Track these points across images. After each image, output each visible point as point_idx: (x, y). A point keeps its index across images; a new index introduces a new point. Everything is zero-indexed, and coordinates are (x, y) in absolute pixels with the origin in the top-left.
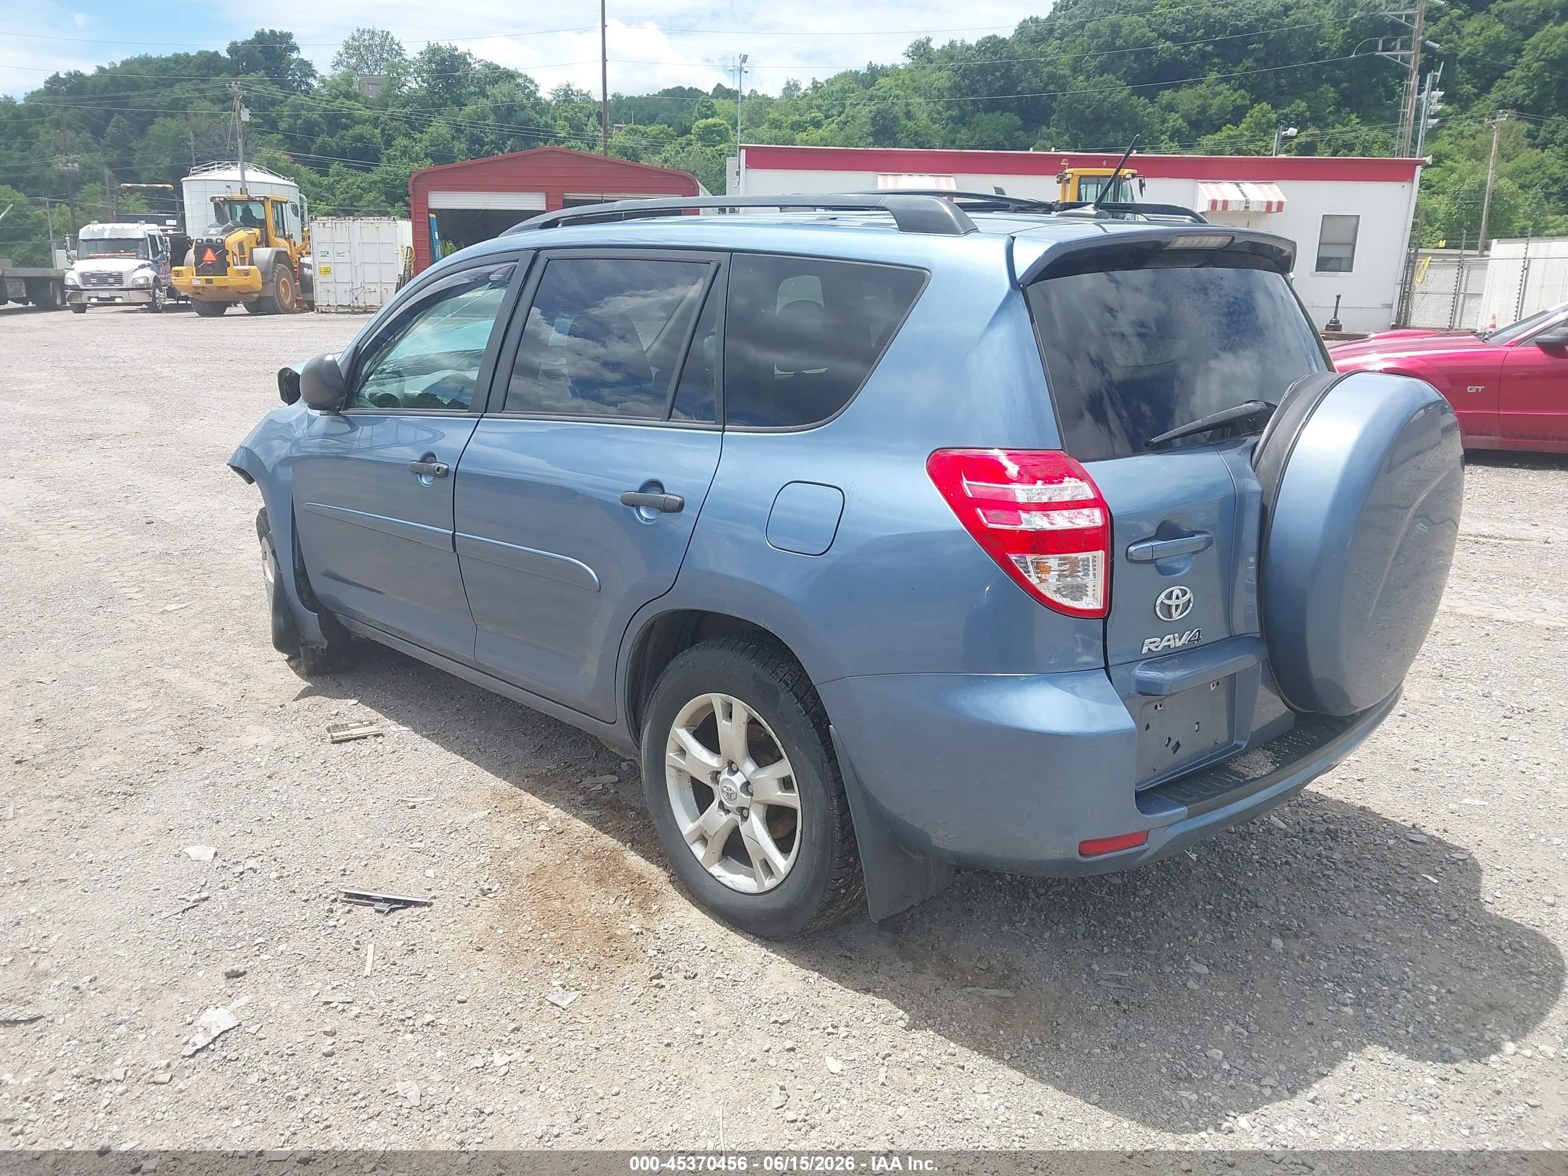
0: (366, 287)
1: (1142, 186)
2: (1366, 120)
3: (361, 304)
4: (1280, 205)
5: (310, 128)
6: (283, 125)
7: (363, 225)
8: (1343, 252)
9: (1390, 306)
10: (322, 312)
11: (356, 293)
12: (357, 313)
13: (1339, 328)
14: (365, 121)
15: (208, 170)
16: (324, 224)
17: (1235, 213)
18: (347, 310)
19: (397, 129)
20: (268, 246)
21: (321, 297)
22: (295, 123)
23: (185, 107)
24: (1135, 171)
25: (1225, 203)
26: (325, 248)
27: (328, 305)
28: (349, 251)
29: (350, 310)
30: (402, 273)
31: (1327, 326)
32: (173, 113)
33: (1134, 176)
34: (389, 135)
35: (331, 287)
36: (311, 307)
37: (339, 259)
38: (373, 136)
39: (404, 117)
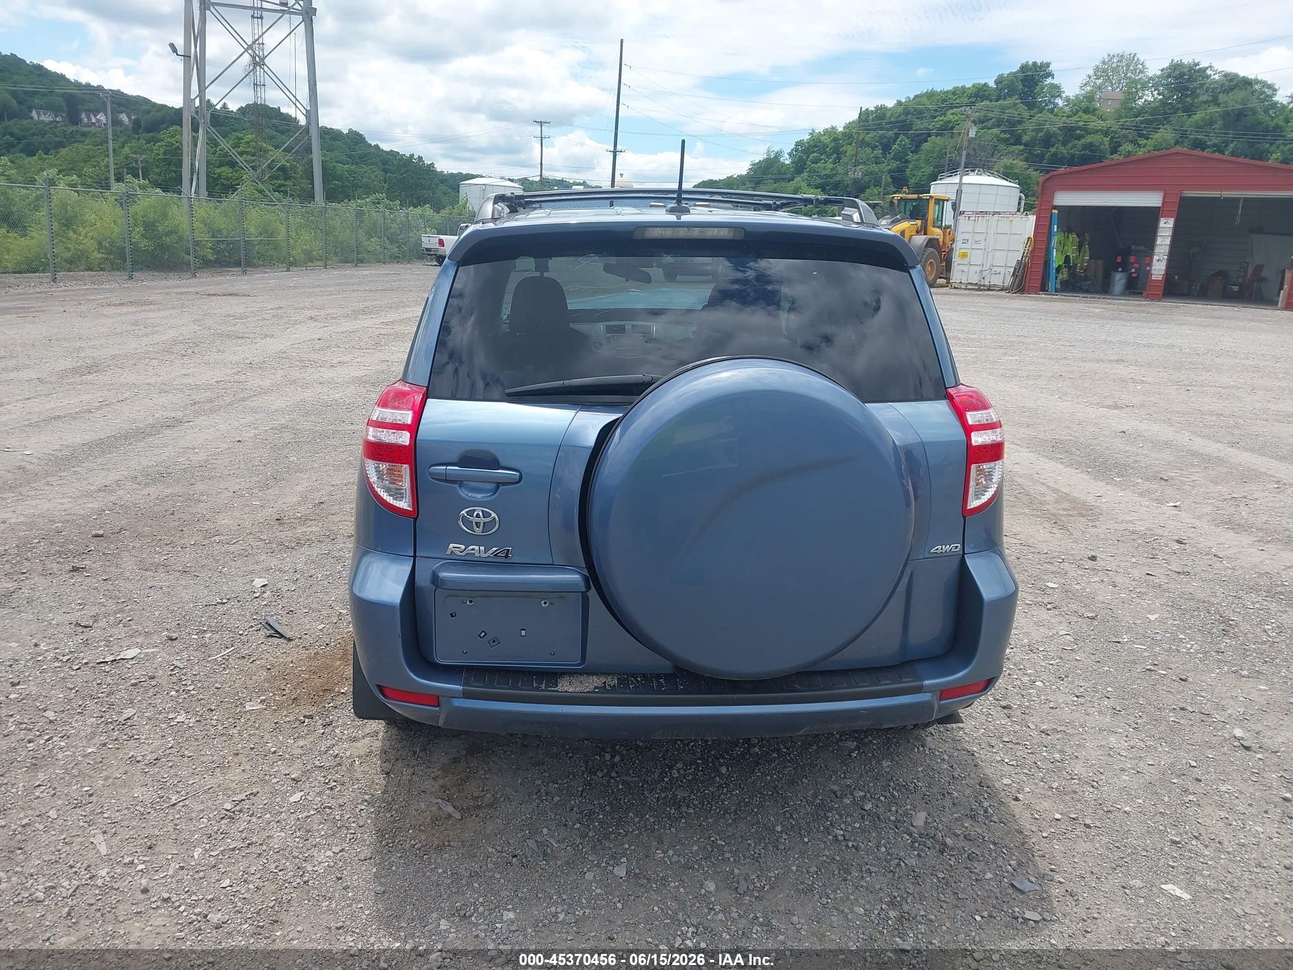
0: (993, 270)
3: (987, 283)
5: (1048, 141)
6: (1026, 138)
7: (1000, 219)
10: (955, 288)
11: (984, 274)
12: (982, 290)
14: (1098, 131)
15: (951, 176)
16: (969, 217)
18: (974, 287)
19: (1124, 136)
20: (925, 234)
21: (956, 276)
22: (1037, 136)
23: (952, 128)
26: (966, 236)
27: (961, 283)
28: (985, 240)
29: (977, 287)
30: (1020, 259)
32: (942, 133)
34: (1116, 142)
35: (965, 268)
36: (948, 284)
37: (975, 246)
38: (1102, 143)
39: (1134, 126)
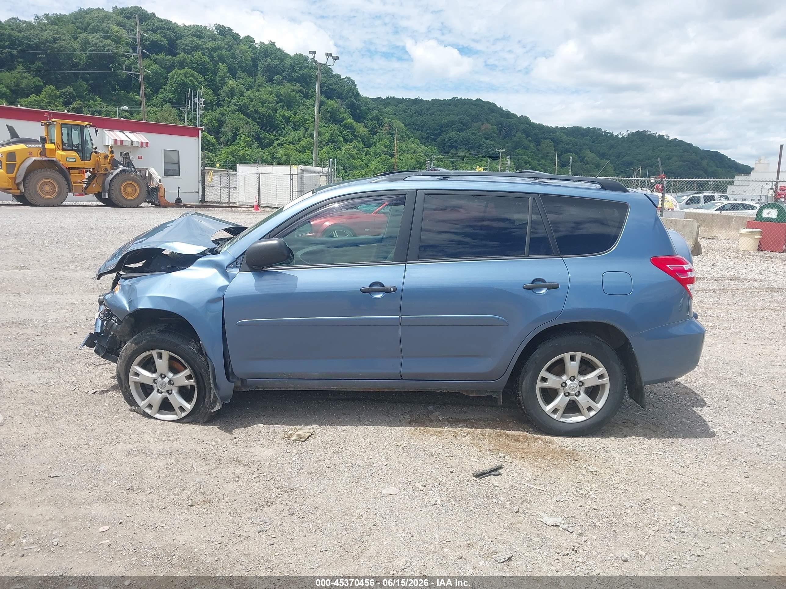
1: (96, 131)
2: (105, 100)
4: (147, 143)
8: (175, 167)
9: (198, 192)
13: (181, 202)
17: (127, 147)
24: (91, 124)
25: (121, 141)
31: (176, 201)
33: (91, 126)
